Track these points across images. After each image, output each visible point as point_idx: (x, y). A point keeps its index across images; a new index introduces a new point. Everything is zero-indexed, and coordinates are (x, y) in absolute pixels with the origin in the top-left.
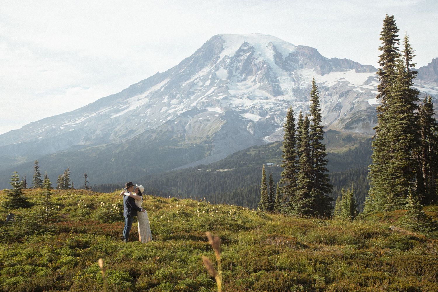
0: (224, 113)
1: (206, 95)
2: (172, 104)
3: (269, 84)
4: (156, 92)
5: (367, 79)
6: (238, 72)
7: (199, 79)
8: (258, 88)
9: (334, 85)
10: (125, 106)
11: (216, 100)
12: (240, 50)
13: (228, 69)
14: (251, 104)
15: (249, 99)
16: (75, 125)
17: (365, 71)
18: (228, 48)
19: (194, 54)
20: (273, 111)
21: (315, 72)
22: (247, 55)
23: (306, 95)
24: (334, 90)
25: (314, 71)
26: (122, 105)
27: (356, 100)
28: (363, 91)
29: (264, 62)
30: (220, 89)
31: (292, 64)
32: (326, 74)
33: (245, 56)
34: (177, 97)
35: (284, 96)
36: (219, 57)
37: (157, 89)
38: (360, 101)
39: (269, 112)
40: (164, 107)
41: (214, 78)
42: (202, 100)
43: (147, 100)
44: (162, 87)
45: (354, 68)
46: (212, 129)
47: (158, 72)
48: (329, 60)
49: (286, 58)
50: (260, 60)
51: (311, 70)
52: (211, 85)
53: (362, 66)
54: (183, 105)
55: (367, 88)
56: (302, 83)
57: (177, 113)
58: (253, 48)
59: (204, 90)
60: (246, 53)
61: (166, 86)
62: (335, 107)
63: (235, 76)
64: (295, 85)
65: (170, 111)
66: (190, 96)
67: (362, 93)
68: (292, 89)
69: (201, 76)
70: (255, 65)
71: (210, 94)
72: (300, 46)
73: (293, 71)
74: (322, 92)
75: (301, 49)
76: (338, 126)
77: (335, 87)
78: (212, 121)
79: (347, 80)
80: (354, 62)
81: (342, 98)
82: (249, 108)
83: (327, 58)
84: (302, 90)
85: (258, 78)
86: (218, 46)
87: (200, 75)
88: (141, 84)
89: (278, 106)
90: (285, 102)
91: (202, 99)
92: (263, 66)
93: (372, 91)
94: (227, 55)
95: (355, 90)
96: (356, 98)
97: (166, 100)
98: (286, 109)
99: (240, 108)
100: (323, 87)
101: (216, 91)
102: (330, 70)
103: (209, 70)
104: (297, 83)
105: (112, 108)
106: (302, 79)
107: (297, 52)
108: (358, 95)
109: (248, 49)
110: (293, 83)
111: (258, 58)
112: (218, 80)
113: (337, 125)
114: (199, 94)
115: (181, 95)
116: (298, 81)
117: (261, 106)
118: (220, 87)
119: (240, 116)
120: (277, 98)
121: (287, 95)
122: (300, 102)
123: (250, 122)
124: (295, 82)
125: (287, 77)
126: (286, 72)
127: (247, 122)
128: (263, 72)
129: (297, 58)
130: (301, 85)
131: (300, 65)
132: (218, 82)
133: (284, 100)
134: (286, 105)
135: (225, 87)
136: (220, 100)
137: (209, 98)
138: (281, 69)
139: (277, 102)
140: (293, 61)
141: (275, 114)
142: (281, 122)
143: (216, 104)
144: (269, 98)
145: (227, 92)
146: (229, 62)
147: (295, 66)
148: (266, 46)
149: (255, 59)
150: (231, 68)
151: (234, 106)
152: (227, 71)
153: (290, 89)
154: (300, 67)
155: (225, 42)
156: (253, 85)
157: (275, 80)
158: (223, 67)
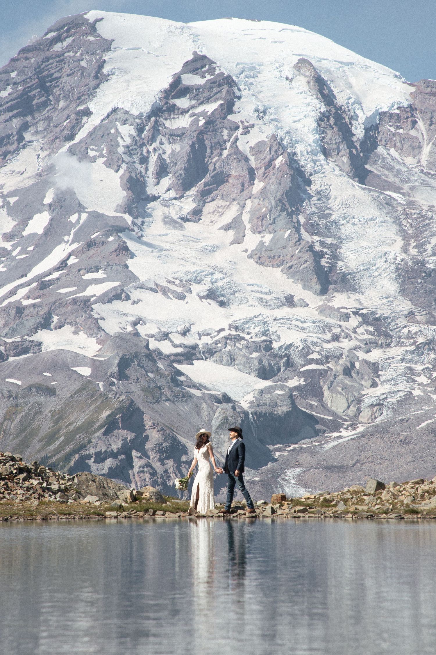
0: (116, 361)
1: (31, 276)
3: (299, 241)
6: (166, 182)
8: (250, 256)
11: (75, 301)
12: (177, 88)
13: (124, 166)
14: (224, 322)
15: (212, 303)
18: (127, 77)
20: (315, 356)
22: (204, 114)
29: (278, 147)
30: (91, 252)
31: (394, 160)
33: (198, 115)
35: (358, 296)
36: (87, 113)
42: (13, 299)
46: (64, 431)
49: (367, 130)
50: (260, 135)
52: (54, 233)
58: (230, 81)
59: (20, 253)
60: (201, 103)
63: (154, 198)
64: (405, 249)
68: (393, 267)
70: (241, 156)
71: (50, 273)
73: (397, 190)
78: (64, 393)
82: (216, 342)
85: (252, 212)
86: (83, 63)
89: (336, 338)
91: (13, 293)
92: (271, 162)
94: (120, 106)
98: (368, 351)
99: (178, 339)
101: (72, 260)
104: (413, 243)
107: (412, 108)
109: (211, 84)
110: (400, 243)
111: (252, 126)
112: (84, 216)
116: (419, 231)
117: (265, 333)
118: (90, 244)
119: (181, 374)
120: (331, 304)
121: (370, 293)
122: (428, 323)
123: (219, 402)
124: (406, 237)
125: (374, 212)
126: (370, 191)
127: (209, 402)
128: (272, 187)
129: (413, 133)
130: (430, 252)
131: (424, 162)
132: (82, 222)
133: (362, 315)
134: (371, 334)
135: (116, 246)
136: (92, 299)
137: (45, 291)
138: (347, 179)
139: (332, 321)
140: (395, 146)
141: (326, 371)
142: (349, 407)
143: (80, 320)
144: (296, 299)
145: (120, 269)
146: (131, 136)
147: (403, 169)
148: (287, 78)
149: (241, 131)
150: (138, 166)
151: (154, 330)
152: (121, 177)
153: (387, 265)
154: (427, 174)
155: (112, 47)
156: (232, 243)
157: (322, 222)
158: (102, 156)
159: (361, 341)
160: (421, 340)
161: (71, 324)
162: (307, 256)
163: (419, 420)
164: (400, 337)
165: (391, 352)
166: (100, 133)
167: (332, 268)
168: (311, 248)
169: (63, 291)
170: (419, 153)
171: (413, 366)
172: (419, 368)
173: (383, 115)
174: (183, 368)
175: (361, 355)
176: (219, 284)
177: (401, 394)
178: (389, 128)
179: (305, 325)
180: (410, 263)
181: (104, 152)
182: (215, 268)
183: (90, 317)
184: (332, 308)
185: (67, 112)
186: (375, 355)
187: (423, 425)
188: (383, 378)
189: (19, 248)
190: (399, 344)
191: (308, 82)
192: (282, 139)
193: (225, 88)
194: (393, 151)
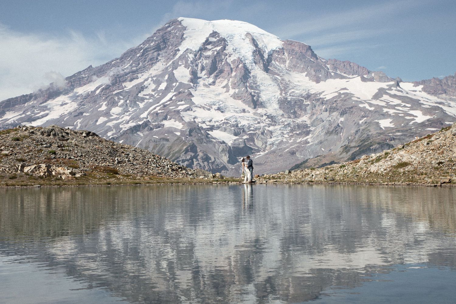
0: (188, 130)
1: (161, 103)
3: (247, 92)
4: (88, 94)
5: (377, 91)
6: (204, 72)
7: (150, 79)
8: (231, 97)
9: (334, 98)
10: (42, 113)
11: (175, 111)
12: (207, 42)
13: (190, 67)
14: (223, 118)
15: (219, 112)
17: (372, 80)
18: (191, 39)
19: (143, 44)
20: (252, 129)
21: (307, 77)
22: (216, 50)
23: (296, 110)
24: (334, 103)
25: (306, 76)
26: (39, 111)
27: (363, 121)
28: (372, 109)
29: (240, 61)
30: (180, 95)
31: (277, 65)
32: (322, 81)
33: (214, 51)
34: (120, 104)
35: (266, 109)
36: (179, 50)
37: (89, 90)
38: (368, 121)
39: (246, 130)
40: (101, 118)
41: (172, 79)
42: (155, 110)
43: (75, 105)
44: (97, 88)
45: (359, 75)
46: (172, 153)
47: (91, 66)
48: (326, 62)
49: (269, 56)
50: (234, 57)
51: (302, 74)
52: (167, 89)
53: (369, 72)
54: (129, 115)
55: (377, 105)
56: (290, 91)
57: (121, 126)
58: (224, 40)
59: (157, 96)
60: (215, 47)
61: (103, 86)
62: (336, 128)
63: (200, 78)
64: (281, 94)
65: (110, 124)
66: (138, 103)
67: (370, 111)
68: (277, 100)
69: (153, 75)
70: (228, 64)
71: (166, 102)
72: (287, 41)
73: (278, 75)
74: (317, 106)
75: (289, 44)
76: (341, 156)
77: (334, 101)
78: (172, 141)
79: (351, 90)
80: (359, 67)
81: (345, 116)
82: (220, 124)
84: (290, 101)
85: (232, 82)
86: (177, 34)
87: (151, 74)
88: (65, 82)
89: (259, 123)
90: (268, 117)
91: (155, 108)
92: (238, 66)
93: (383, 109)
94: (189, 48)
95: (361, 106)
96: (363, 117)
97: (104, 108)
98: (269, 127)
99: (208, 123)
100: (318, 100)
101: (174, 98)
102: (328, 76)
103: (164, 67)
104: (283, 92)
105: (23, 115)
106: (291, 87)
107: (283, 49)
108: (366, 113)
109: (218, 41)
110: (279, 92)
111: (232, 54)
112: (177, 83)
113: (340, 154)
114: (151, 101)
115: (126, 101)
116: (285, 88)
117: (236, 121)
118: (180, 93)
119: (209, 134)
121: (270, 108)
122: (288, 118)
123: (221, 143)
124: (281, 90)
125: (271, 82)
126: (270, 75)
127: (218, 143)
128: (238, 74)
129: (283, 57)
130: (289, 95)
131: (287, 66)
132: (177, 85)
133: (267, 115)
134: (270, 121)
135: (188, 93)
136: (180, 111)
137: (165, 108)
138: (262, 71)
139: (258, 117)
140: (278, 61)
141: (256, 134)
142: (263, 145)
143: (176, 117)
144: (246, 110)
145: (189, 100)
146: (192, 58)
147: (280, 68)
148: (243, 39)
149: (228, 56)
150: (195, 67)
151: (200, 120)
152: (189, 71)
153: (275, 99)
154: (288, 70)
155: (186, 29)
156: (225, 92)
157: (254, 86)
158: (183, 64)
159: (267, 124)
160: (286, 123)
161: (173, 118)
162: (250, 96)
163: (285, 149)
164: (279, 122)
165: (276, 127)
166: (183, 57)
167: (258, 100)
168: (251, 94)
169: (171, 108)
170: (285, 63)
171: (283, 132)
172: (285, 132)
173: (274, 51)
174: (210, 132)
175: (267, 128)
176: (221, 105)
177: (280, 141)
178: (276, 55)
179: (249, 119)
182: (220, 100)
183: (180, 116)
184: (257, 113)
185: (172, 50)
186: (271, 128)
188: (274, 136)
189: (157, 94)
190: (279, 125)
191: (250, 40)
192: (241, 59)
193: (223, 42)
194: (277, 62)
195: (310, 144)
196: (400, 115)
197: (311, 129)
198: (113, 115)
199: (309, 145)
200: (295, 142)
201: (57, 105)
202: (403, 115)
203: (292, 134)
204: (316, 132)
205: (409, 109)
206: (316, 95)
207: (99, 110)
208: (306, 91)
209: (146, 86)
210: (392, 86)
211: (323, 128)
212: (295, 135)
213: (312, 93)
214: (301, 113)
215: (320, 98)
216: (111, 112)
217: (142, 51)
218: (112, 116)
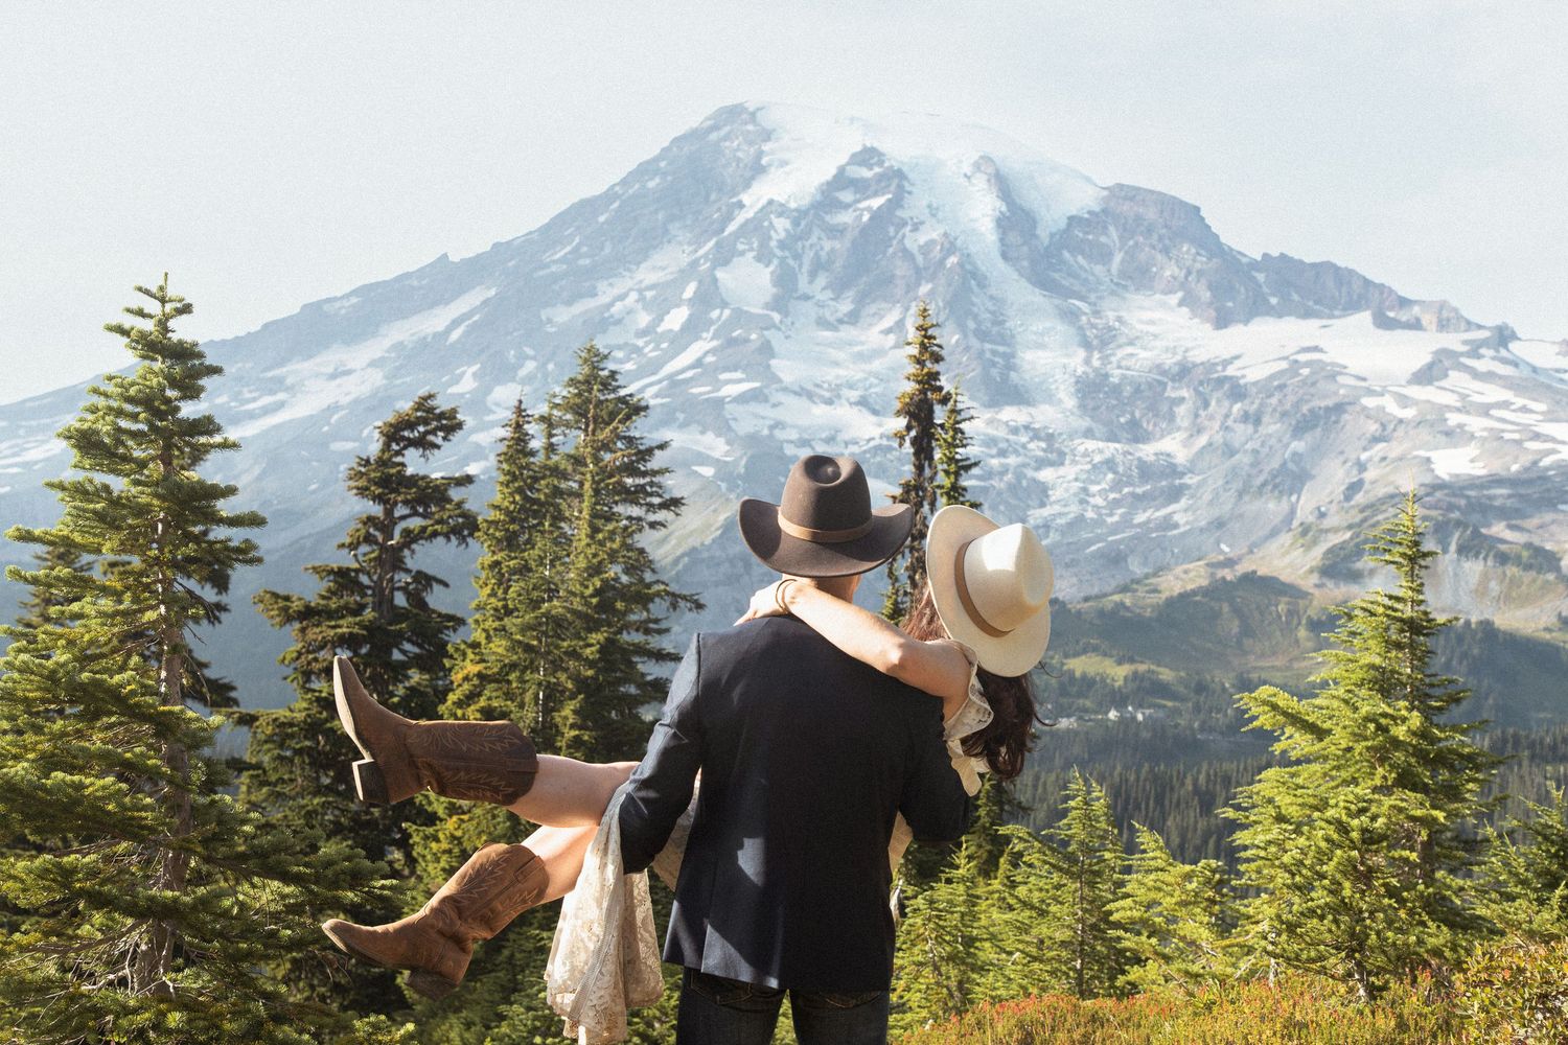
0: (743, 462)
1: (662, 373)
2: (498, 405)
3: (967, 349)
4: (423, 344)
5: (1428, 359)
6: (822, 280)
7: (634, 296)
9: (1272, 377)
10: (267, 400)
11: (708, 401)
12: (841, 181)
13: (776, 262)
14: (876, 432)
15: (864, 410)
16: (15, 470)
17: (1416, 325)
18: (788, 169)
19: (624, 182)
21: (1185, 310)
22: (869, 209)
23: (1137, 414)
24: (1270, 396)
25: (1181, 304)
26: (254, 395)
27: (1374, 452)
28: (1409, 413)
29: (950, 247)
30: (730, 350)
31: (1081, 267)
32: (1240, 321)
33: (863, 210)
34: (522, 373)
35: (1032, 410)
36: (741, 205)
37: (430, 331)
38: (1392, 455)
41: (709, 296)
43: (377, 378)
44: (455, 323)
45: (1368, 308)
47: (445, 256)
48: (1254, 265)
49: (1052, 235)
50: (931, 233)
51: (1165, 299)
52: (691, 330)
53: (1404, 303)
55: (1428, 401)
56: (1120, 353)
58: (900, 174)
59: (652, 351)
60: (865, 199)
61: (476, 318)
62: (1274, 475)
63: (807, 298)
64: (1087, 362)
67: (1401, 421)
68: (1073, 380)
69: (643, 285)
70: (907, 255)
72: (1121, 186)
73: (1082, 298)
74: (1213, 403)
75: (1125, 199)
76: (1287, 560)
77: (1274, 386)
79: (1333, 355)
80: (1367, 282)
81: (1308, 437)
82: (865, 452)
83: (1245, 256)
84: (1119, 385)
86: (740, 154)
87: (641, 282)
88: (354, 300)
89: (1002, 453)
90: (1036, 435)
92: (942, 261)
93: (1448, 415)
94: (776, 198)
95: (1369, 402)
96: (1376, 440)
97: (468, 384)
98: (1038, 469)
100: (1221, 381)
101: (710, 359)
102: (1257, 307)
103: (687, 259)
104: (1096, 355)
106: (1124, 339)
107: (1104, 211)
108: (1386, 428)
109: (880, 178)
110: (1082, 353)
111: (922, 223)
112: (727, 312)
113: (1283, 555)
114: (630, 366)
115: (544, 365)
116: (1104, 344)
118: (732, 342)
120: (999, 416)
121: (1045, 406)
122: (1108, 440)
124: (1089, 348)
125: (1055, 321)
126: (1051, 298)
128: (941, 290)
129: (1103, 239)
130: (1115, 365)
131: (1114, 271)
132: (723, 318)
133: (1034, 429)
134: (1044, 450)
135: (758, 344)
136: (728, 400)
137: (676, 390)
138: (1027, 285)
139: (999, 435)
140: (1083, 254)
141: (988, 488)
143: (709, 419)
145: (762, 369)
146: (786, 230)
147: (1091, 278)
148: (965, 175)
149: (909, 228)
150: (791, 262)
151: (794, 435)
152: (772, 273)
153: (1066, 376)
154: (1117, 284)
155: (773, 137)
156: (891, 348)
157: (995, 330)
158: (751, 249)
159: (1030, 457)
160: (1097, 459)
161: (698, 422)
162: (976, 365)
163: (1090, 543)
164: (1074, 456)
165: (1062, 471)
166: (752, 226)
167: (1005, 379)
168: (981, 356)
169: (695, 391)
170: (1110, 260)
171: (1088, 486)
172: (1094, 488)
173: (1071, 218)
175: (1029, 473)
177: (1072, 515)
178: (1078, 233)
180: (1092, 376)
181: (755, 245)
182: (870, 373)
183: (722, 417)
184: (999, 421)
185: (719, 205)
186: (1045, 474)
187: (1093, 548)
188: (1052, 499)
189: (652, 345)
190: (1074, 462)
191: (989, 181)
192: (956, 239)
193: (895, 182)
194: (1080, 258)
195: (1182, 530)
196: (1507, 436)
197: (1187, 480)
198: (494, 408)
199: (1175, 532)
200: (1127, 522)
201: (317, 375)
202: (1516, 436)
203: (1117, 496)
204: (1201, 491)
205: (1540, 418)
206: (1210, 366)
207: (449, 391)
208: (1174, 354)
209: (617, 317)
210: (1484, 343)
211: (1229, 478)
212: (1130, 500)
213: (1198, 360)
214: (1155, 425)
215: (1226, 377)
216: (490, 399)
217: (616, 205)
218: (491, 412)
